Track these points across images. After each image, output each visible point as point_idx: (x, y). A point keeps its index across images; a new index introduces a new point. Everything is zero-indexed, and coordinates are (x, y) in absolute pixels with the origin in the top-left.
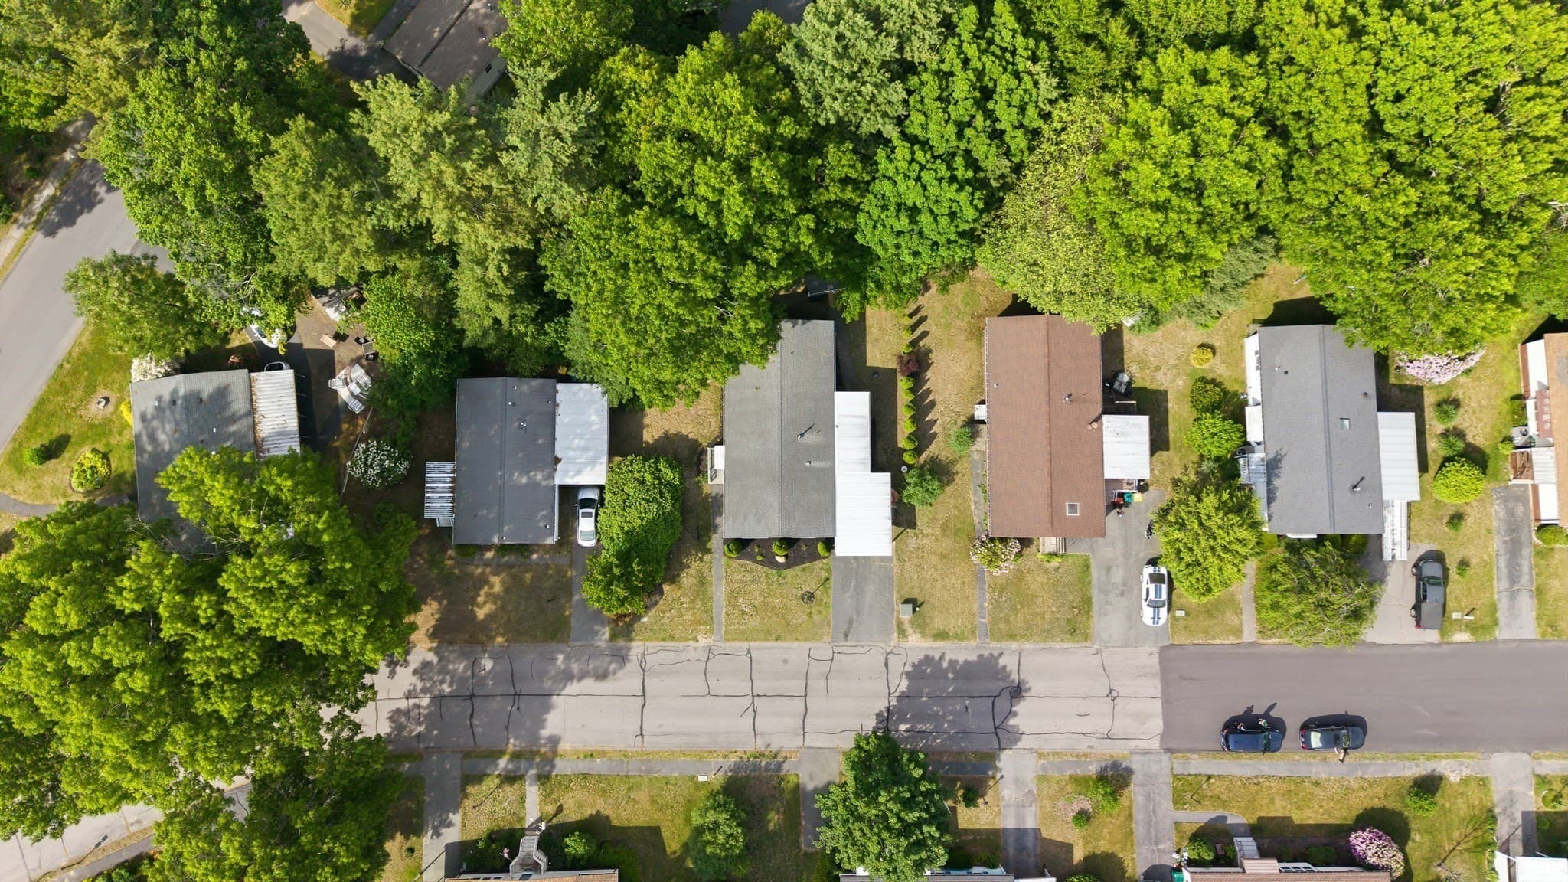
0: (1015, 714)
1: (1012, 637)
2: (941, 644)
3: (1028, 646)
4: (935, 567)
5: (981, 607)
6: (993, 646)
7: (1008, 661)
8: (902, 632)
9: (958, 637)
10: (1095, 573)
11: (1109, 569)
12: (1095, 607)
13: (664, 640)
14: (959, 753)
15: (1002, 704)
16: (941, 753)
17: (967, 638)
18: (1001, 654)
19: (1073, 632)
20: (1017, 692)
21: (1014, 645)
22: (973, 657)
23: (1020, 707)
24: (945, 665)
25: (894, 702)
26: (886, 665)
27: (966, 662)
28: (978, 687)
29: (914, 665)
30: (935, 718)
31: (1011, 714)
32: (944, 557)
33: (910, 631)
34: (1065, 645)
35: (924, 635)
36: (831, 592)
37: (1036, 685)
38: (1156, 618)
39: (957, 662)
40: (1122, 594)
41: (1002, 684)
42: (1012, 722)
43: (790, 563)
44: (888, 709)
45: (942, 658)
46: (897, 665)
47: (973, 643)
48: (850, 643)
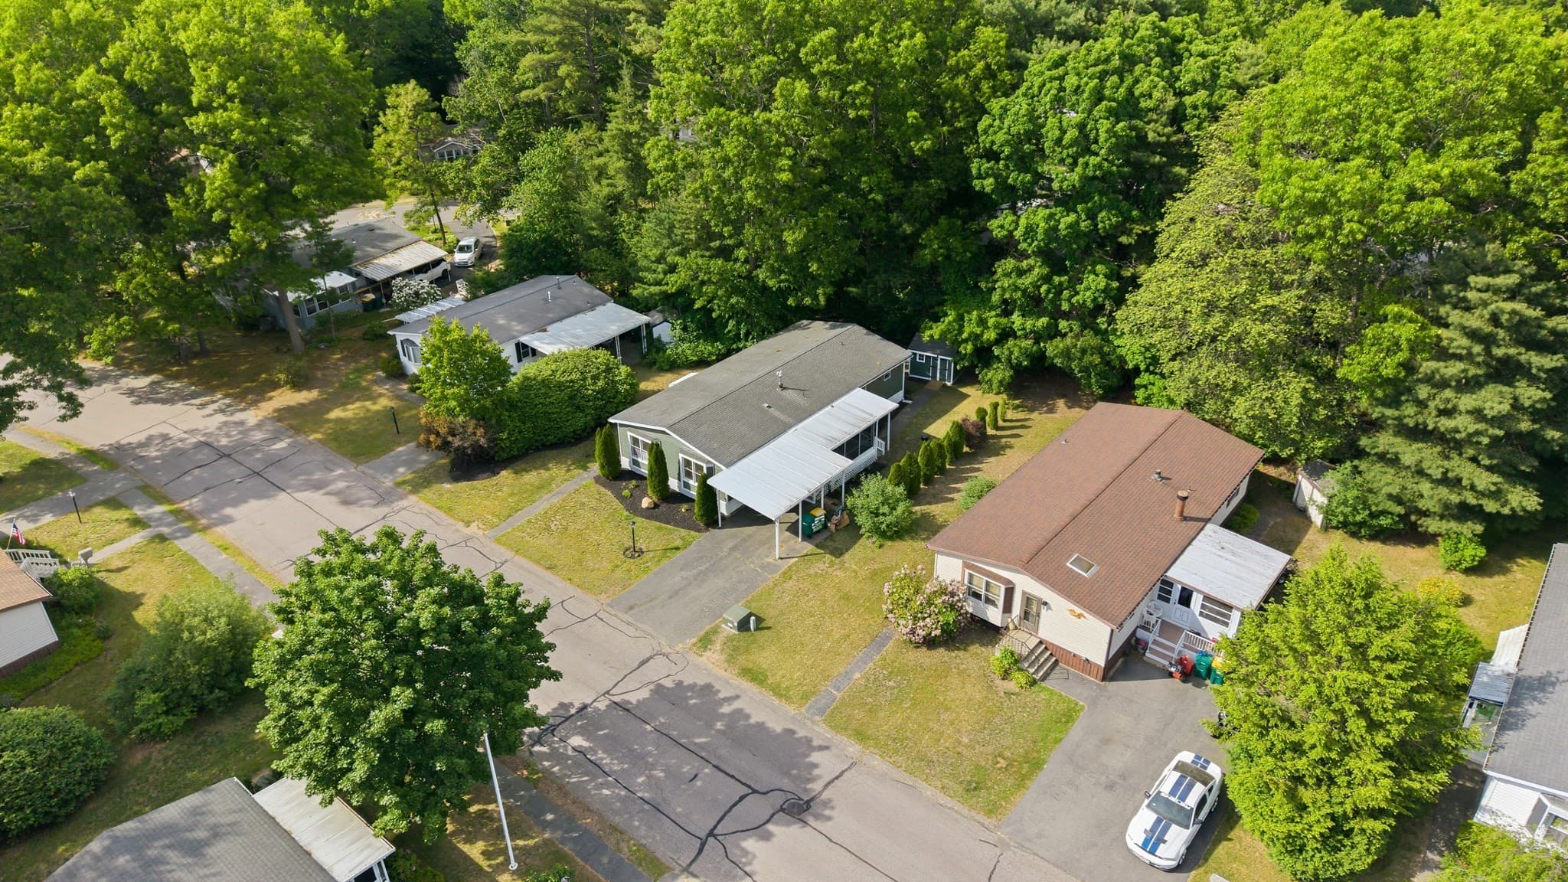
0: (767, 837)
1: (861, 736)
2: (744, 684)
3: (877, 762)
4: (824, 602)
5: (848, 675)
6: (820, 732)
7: (825, 764)
8: (705, 642)
9: (777, 691)
10: (1076, 732)
11: (1107, 741)
12: (1042, 778)
13: (439, 508)
14: (614, 829)
15: (755, 808)
16: (588, 810)
17: (788, 699)
18: (821, 748)
19: (973, 788)
20: (799, 809)
21: (853, 748)
22: (777, 726)
23: (785, 833)
24: (726, 709)
25: (602, 705)
26: (643, 663)
27: (761, 726)
28: (742, 762)
29: (680, 684)
30: (639, 760)
31: (758, 829)
32: (847, 597)
33: (718, 646)
34: (943, 799)
35: (731, 660)
36: (665, 562)
37: (841, 822)
38: (1154, 841)
39: (748, 717)
40: (1110, 787)
41: (786, 783)
42: (750, 844)
43: (651, 514)
44: (585, 707)
45: (729, 700)
46: (659, 672)
47: (792, 710)
48: (626, 617)
